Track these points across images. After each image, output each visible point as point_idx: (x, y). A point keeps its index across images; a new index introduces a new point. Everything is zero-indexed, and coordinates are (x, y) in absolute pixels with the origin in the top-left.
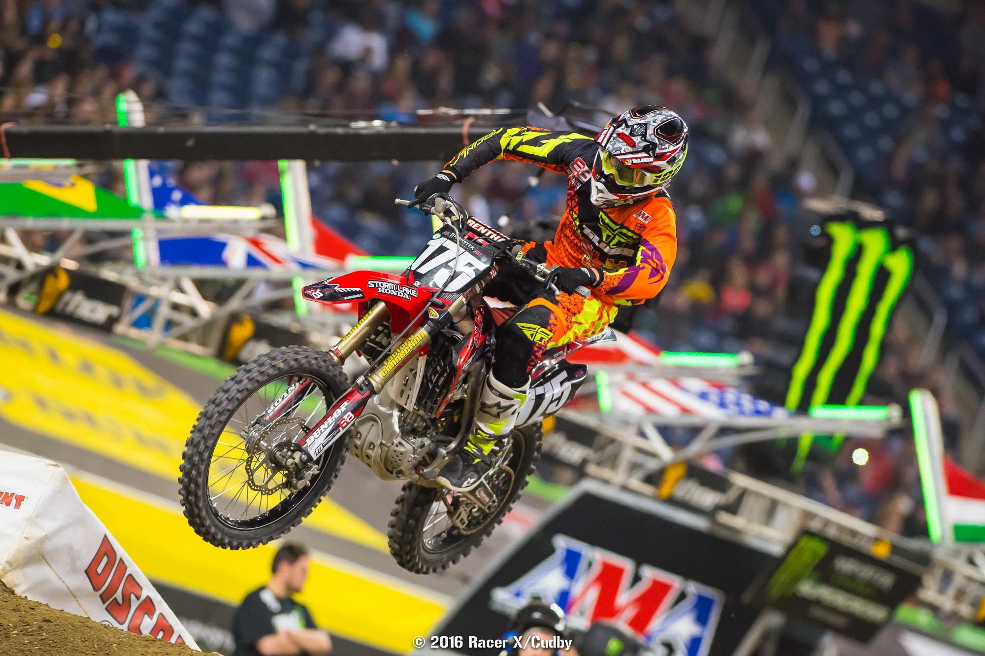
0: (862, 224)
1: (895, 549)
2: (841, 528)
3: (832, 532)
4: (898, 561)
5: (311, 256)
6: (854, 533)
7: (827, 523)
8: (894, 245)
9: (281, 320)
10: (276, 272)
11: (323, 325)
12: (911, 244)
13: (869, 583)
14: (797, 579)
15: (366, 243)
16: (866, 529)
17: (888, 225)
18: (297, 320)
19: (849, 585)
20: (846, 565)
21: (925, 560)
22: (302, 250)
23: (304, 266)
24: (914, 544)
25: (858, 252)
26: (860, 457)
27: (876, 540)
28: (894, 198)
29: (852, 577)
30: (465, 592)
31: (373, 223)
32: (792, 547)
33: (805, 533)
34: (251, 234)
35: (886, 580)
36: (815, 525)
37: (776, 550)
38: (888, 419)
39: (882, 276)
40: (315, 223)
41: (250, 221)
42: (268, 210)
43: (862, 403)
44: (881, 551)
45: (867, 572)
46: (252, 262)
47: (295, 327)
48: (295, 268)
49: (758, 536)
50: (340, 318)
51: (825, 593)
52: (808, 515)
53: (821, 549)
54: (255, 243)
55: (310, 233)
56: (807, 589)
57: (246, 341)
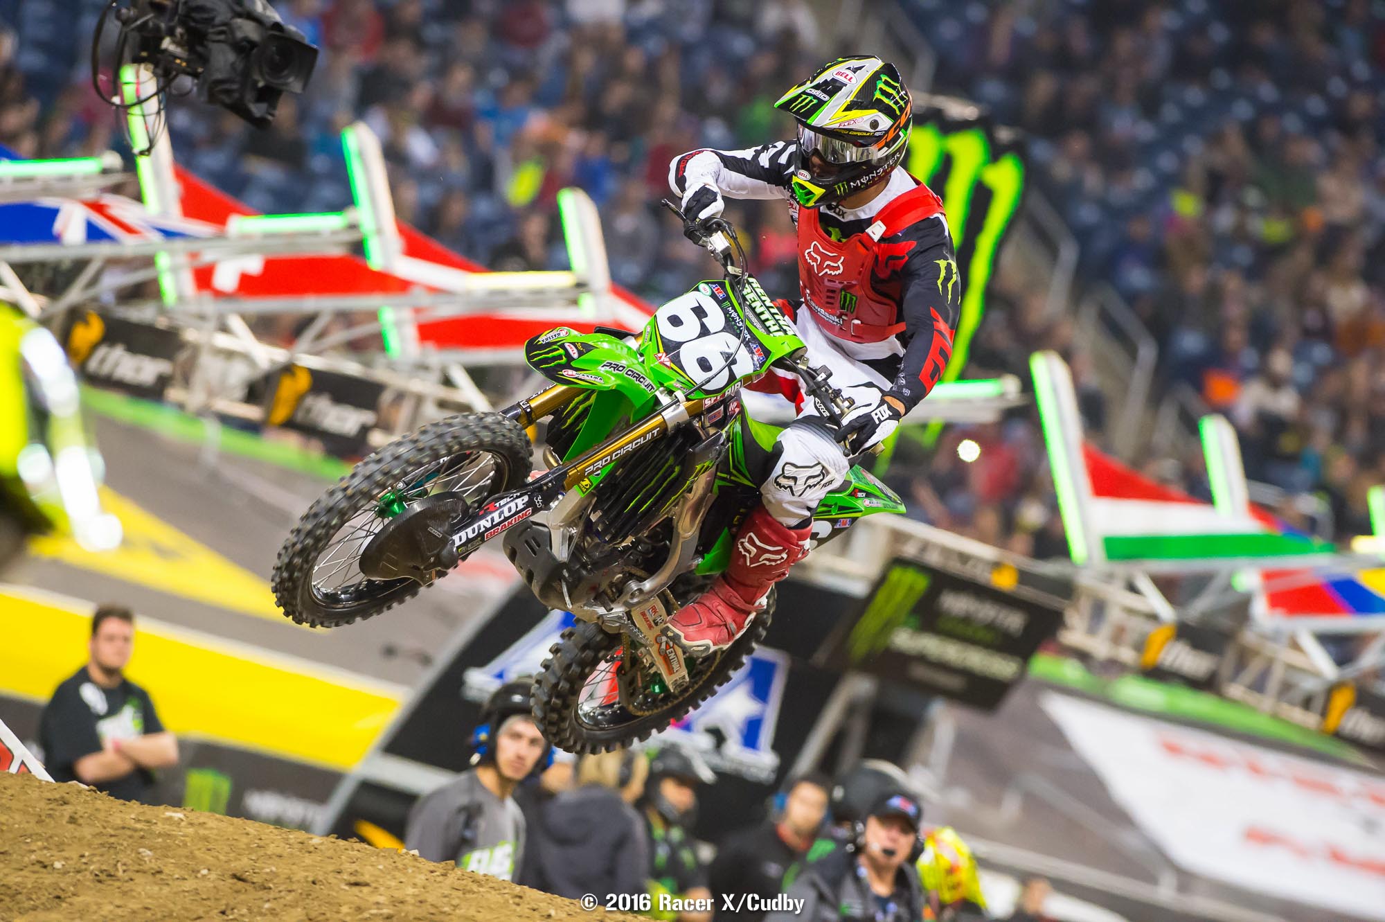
0: (948, 127)
1: (1025, 577)
2: (946, 551)
3: (933, 559)
4: (1029, 593)
5: (176, 221)
6: (964, 558)
7: (925, 546)
8: (995, 153)
9: (142, 313)
10: (129, 245)
11: (202, 317)
12: (1018, 149)
13: (991, 626)
14: (889, 626)
15: (257, 198)
16: (984, 551)
17: (984, 125)
18: (163, 311)
19: (963, 631)
20: (956, 604)
21: (1066, 589)
22: (165, 213)
23: (168, 234)
24: (1049, 568)
25: (946, 164)
26: (969, 451)
27: (997, 565)
28: (994, 89)
29: (966, 620)
30: (427, 677)
31: (265, 171)
32: (879, 584)
33: (898, 561)
34: (90, 195)
35: (1014, 621)
36: (910, 550)
37: (858, 588)
38: (1002, 396)
39: (981, 197)
40: (179, 175)
41: (87, 178)
42: (112, 160)
43: (963, 376)
44: (1005, 581)
45: (987, 611)
46: (94, 233)
47: (162, 323)
48: (157, 238)
49: (831, 571)
50: (223, 306)
51: (931, 645)
52: (898, 537)
53: (921, 583)
54: (98, 208)
55: (173, 189)
56: (905, 640)
57: (94, 347)
